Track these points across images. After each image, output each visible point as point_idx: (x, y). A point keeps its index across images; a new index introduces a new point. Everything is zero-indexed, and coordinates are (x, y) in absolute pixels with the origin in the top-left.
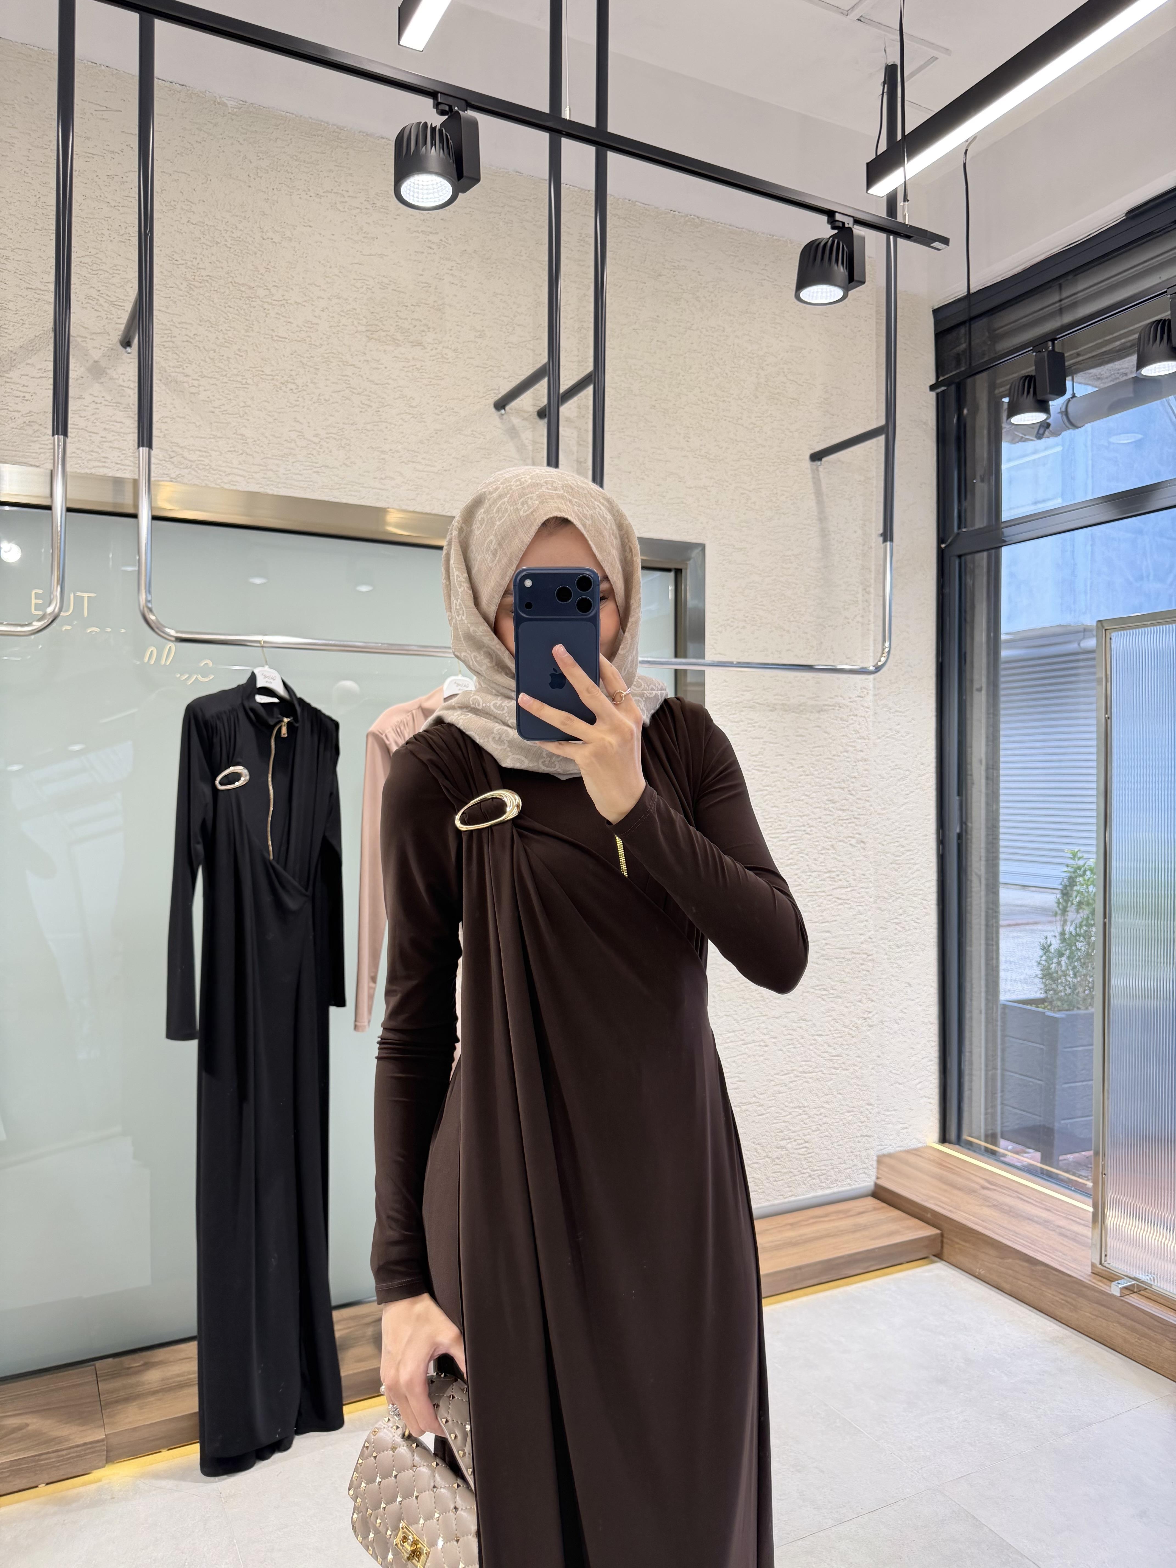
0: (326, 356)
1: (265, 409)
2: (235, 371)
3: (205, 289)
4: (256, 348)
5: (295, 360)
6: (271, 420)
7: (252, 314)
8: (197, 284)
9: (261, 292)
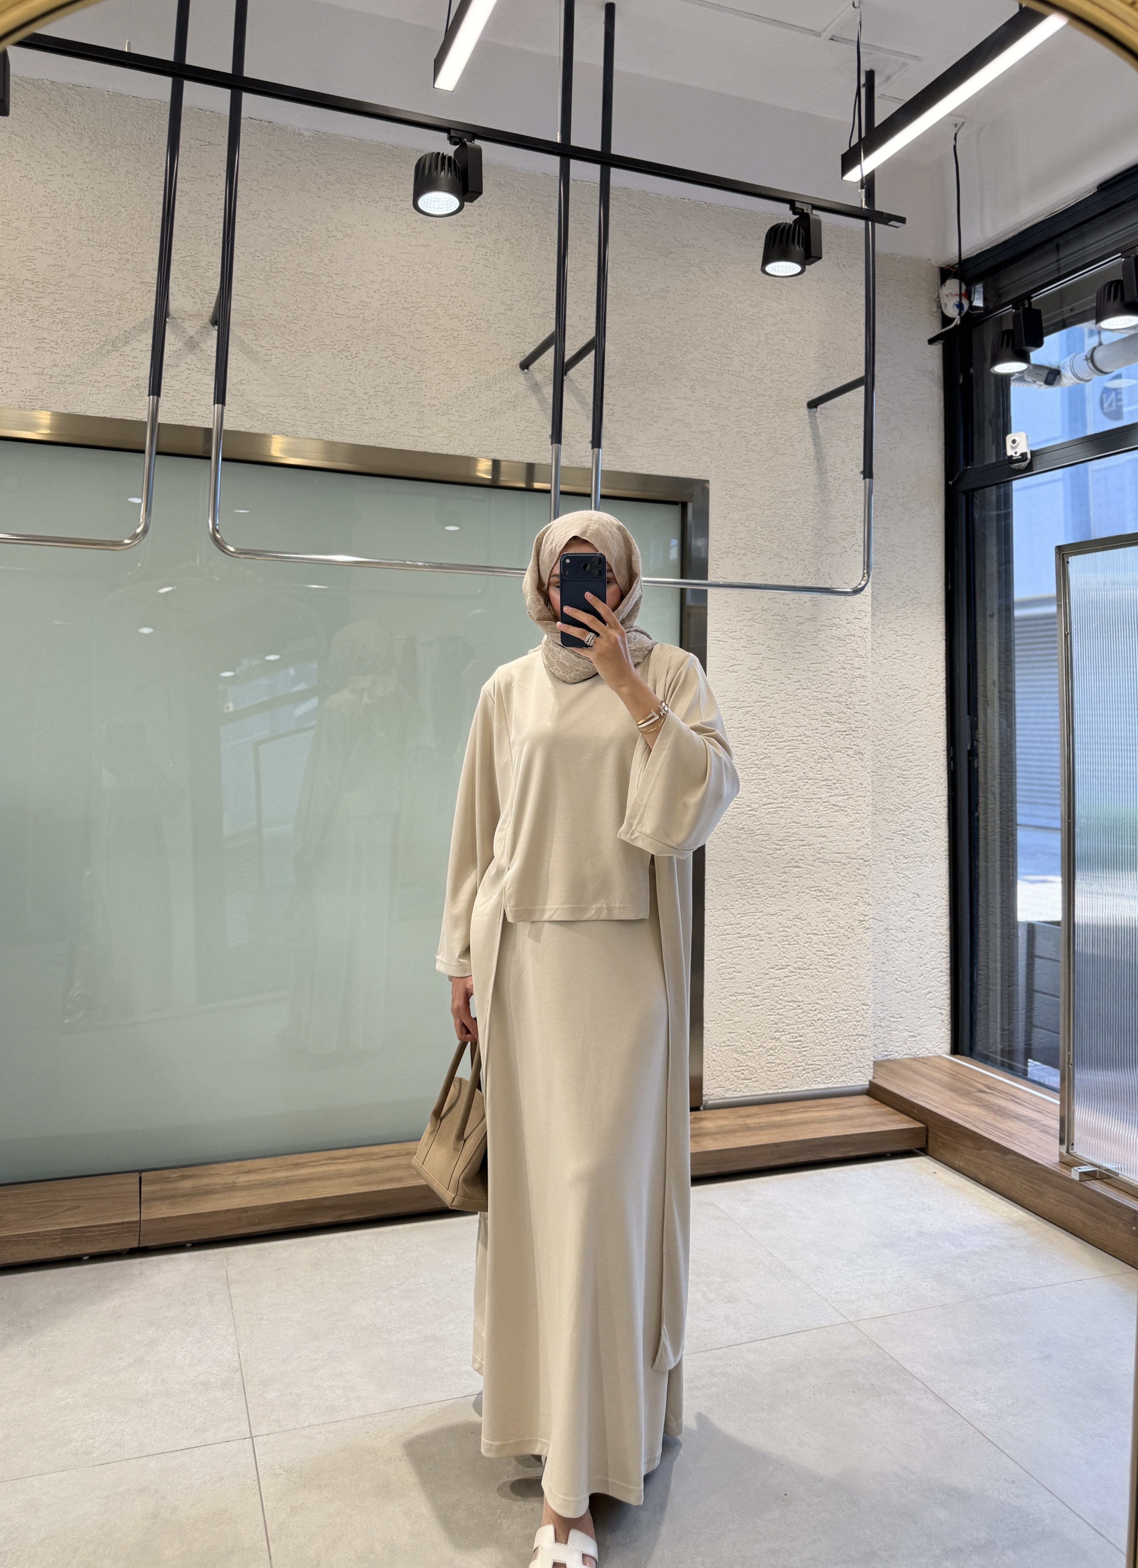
0: (377, 328)
1: (325, 372)
2: (301, 343)
3: (280, 278)
4: (318, 323)
5: (350, 332)
6: (328, 381)
7: (317, 297)
8: (273, 274)
9: (325, 279)
